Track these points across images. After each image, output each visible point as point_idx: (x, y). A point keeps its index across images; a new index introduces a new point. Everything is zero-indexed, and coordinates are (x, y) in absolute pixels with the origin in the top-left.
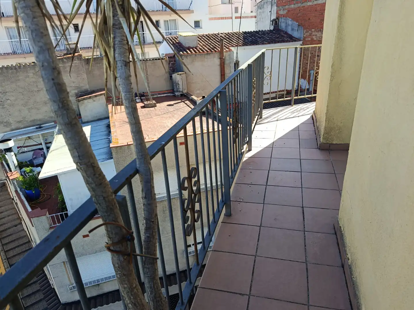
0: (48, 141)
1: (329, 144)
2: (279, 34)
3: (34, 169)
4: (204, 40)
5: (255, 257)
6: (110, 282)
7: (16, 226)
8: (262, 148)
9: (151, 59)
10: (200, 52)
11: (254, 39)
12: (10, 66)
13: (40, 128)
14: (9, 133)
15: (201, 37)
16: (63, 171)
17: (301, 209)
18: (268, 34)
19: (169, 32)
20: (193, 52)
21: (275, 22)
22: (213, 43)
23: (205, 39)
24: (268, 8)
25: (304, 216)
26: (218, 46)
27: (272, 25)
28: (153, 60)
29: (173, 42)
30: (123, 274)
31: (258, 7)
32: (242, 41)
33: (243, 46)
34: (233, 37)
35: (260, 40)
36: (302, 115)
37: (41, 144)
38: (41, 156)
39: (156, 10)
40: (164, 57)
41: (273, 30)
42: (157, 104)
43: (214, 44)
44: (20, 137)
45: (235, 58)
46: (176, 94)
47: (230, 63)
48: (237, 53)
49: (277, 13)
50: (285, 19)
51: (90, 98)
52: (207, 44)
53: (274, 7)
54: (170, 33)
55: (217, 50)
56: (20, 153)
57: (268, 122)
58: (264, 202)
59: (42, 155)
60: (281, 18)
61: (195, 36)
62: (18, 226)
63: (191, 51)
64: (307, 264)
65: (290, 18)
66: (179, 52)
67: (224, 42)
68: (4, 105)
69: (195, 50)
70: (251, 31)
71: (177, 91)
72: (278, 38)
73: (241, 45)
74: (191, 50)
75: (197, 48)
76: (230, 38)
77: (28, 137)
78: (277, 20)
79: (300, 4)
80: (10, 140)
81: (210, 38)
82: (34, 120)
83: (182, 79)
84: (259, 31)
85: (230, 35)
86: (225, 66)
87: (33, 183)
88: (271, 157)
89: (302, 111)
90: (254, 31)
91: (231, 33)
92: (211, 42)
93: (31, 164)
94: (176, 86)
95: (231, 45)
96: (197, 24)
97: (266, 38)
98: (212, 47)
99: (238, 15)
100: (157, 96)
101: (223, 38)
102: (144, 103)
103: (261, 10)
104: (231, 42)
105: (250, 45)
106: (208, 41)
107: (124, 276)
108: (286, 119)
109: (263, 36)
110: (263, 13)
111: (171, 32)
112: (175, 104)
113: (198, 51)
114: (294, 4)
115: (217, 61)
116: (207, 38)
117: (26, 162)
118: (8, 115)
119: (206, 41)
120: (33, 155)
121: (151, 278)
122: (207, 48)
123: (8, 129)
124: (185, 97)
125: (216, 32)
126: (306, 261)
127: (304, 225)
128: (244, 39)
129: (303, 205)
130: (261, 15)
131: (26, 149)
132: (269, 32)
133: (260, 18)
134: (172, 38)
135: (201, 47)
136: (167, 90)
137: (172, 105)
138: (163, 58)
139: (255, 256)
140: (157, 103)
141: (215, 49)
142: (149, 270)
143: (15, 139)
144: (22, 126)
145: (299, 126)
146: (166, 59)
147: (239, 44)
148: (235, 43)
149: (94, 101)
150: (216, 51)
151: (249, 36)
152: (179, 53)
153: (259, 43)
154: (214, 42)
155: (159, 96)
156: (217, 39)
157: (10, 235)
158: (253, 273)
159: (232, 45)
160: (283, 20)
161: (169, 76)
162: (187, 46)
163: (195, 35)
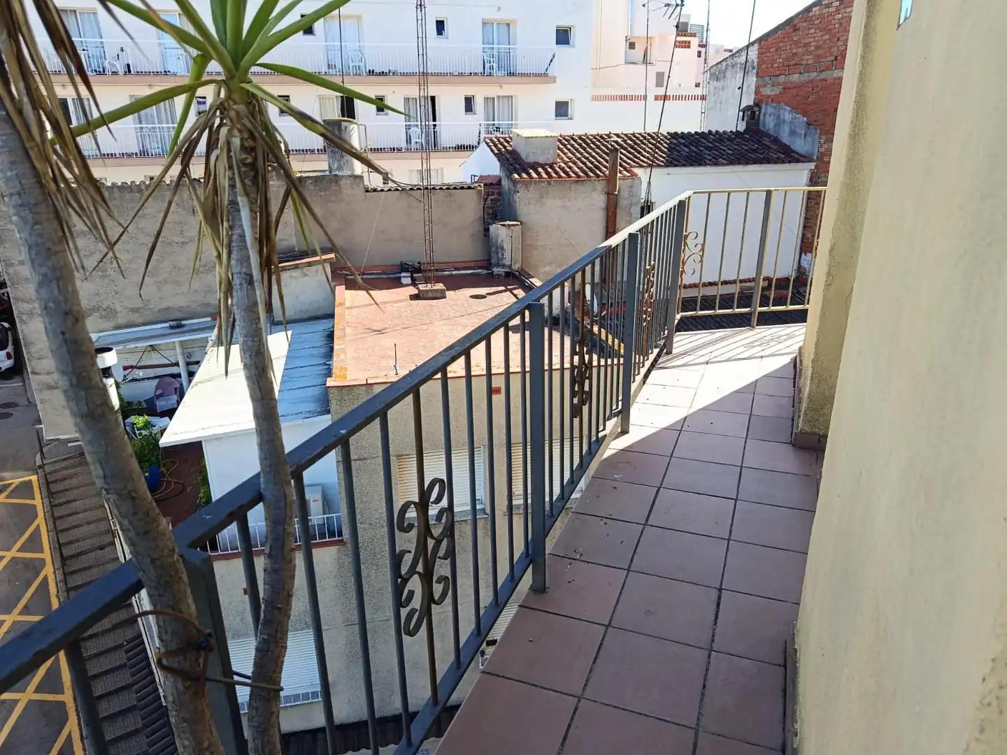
0: (193, 359)
1: (818, 436)
2: (759, 142)
3: (154, 420)
4: (572, 149)
5: (579, 701)
6: (297, 708)
7: (102, 548)
8: (654, 431)
9: (444, 188)
10: (560, 177)
11: (693, 152)
12: (129, 184)
13: (179, 326)
14: (110, 333)
15: (567, 140)
16: (216, 433)
17: (715, 593)
18: (730, 139)
19: (494, 125)
20: (545, 176)
21: (751, 113)
22: (593, 157)
23: (576, 145)
24: (735, 78)
25: (717, 612)
26: (605, 163)
27: (743, 120)
28: (448, 189)
29: (499, 150)
30: (183, 718)
31: (711, 75)
32: (665, 156)
33: (666, 166)
34: (643, 143)
35: (710, 155)
36: (772, 355)
37: (177, 364)
38: (174, 391)
39: (468, 71)
40: (475, 182)
41: (744, 131)
42: (447, 292)
43: (595, 159)
44: (132, 346)
45: (643, 196)
46: (496, 270)
47: (631, 205)
48: (649, 183)
49: (757, 93)
50: (775, 108)
51: (296, 267)
52: (579, 159)
53: (750, 78)
54: (497, 128)
55: (602, 175)
56: (130, 381)
57: (684, 365)
58: (630, 566)
59: (176, 389)
60: (767, 105)
61: (552, 139)
62: (107, 549)
63: (538, 173)
64: (697, 733)
65: (788, 106)
66: (511, 174)
67: (619, 154)
68: (106, 271)
69: (550, 170)
70: (689, 133)
71: (498, 265)
72: (754, 151)
73: (662, 164)
74: (540, 170)
75: (555, 165)
76: (635, 146)
77: (151, 346)
78: (756, 109)
79: (815, 73)
80: (109, 350)
81: (588, 145)
82: (167, 309)
83: (511, 237)
84: (710, 132)
85: (638, 138)
86: (618, 210)
87: (149, 452)
88: (672, 455)
89: (775, 343)
90: (696, 133)
91: (640, 134)
92: (589, 154)
93: (149, 408)
94: (497, 253)
95: (637, 163)
96: (562, 109)
97: (724, 151)
98: (591, 166)
99: (661, 92)
100: (450, 273)
101: (619, 146)
102: (418, 288)
103: (718, 83)
104: (639, 155)
105: (684, 165)
106: (582, 151)
107: (184, 722)
108: (728, 360)
109: (717, 144)
110: (723, 89)
111: (499, 124)
112: (490, 294)
113: (556, 173)
114: (800, 73)
115: (599, 200)
116: (580, 145)
117: (140, 403)
118: (113, 294)
119: (577, 150)
120: (157, 388)
121: (259, 729)
122: (578, 168)
123: (110, 324)
124: (514, 278)
125: (604, 131)
126: (697, 724)
127: (713, 636)
128: (669, 150)
129: (722, 582)
130: (718, 95)
131: (141, 374)
132: (733, 136)
133: (715, 103)
134: (499, 141)
135: (564, 165)
136: (475, 261)
137: (483, 297)
138: (472, 186)
139: (579, 697)
140: (448, 290)
141: (598, 172)
142: (257, 712)
143: (121, 347)
144: (141, 321)
145: (756, 381)
146: (479, 188)
147: (657, 162)
148: (648, 158)
149: (306, 275)
150: (598, 176)
151: (684, 144)
152: (509, 176)
153: (705, 162)
154: (598, 154)
155: (454, 273)
156: (604, 148)
157: (85, 569)
158: (565, 739)
159: (641, 163)
160: (770, 110)
161: (482, 228)
162: (531, 159)
163: (551, 136)
